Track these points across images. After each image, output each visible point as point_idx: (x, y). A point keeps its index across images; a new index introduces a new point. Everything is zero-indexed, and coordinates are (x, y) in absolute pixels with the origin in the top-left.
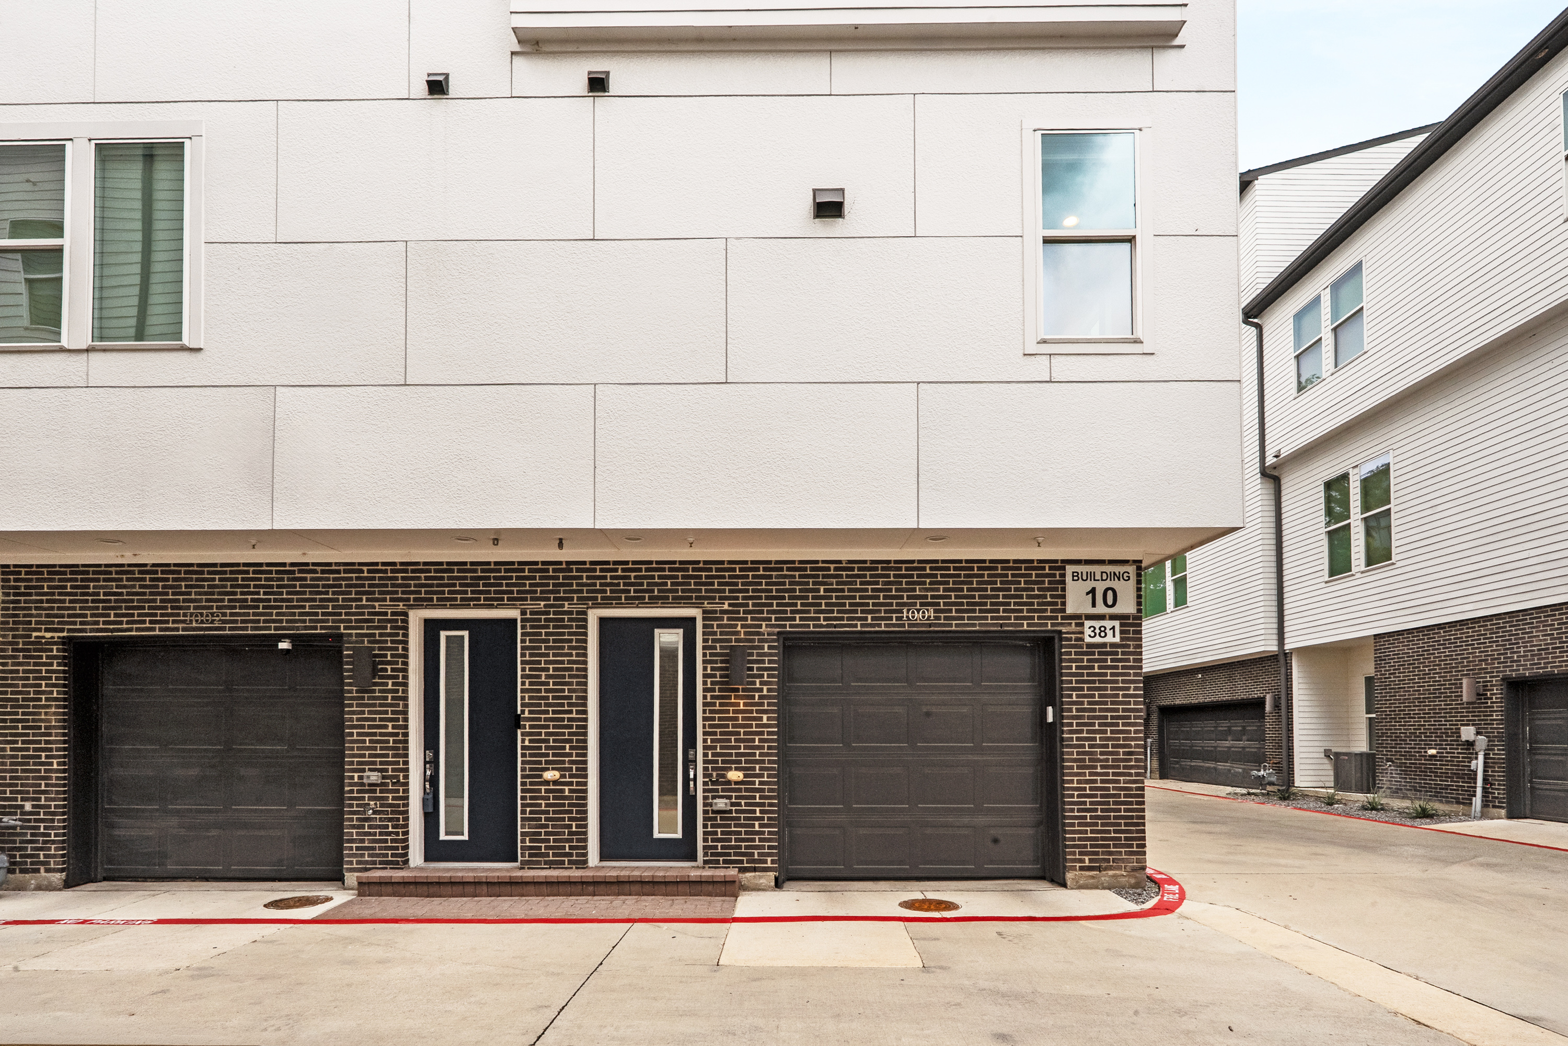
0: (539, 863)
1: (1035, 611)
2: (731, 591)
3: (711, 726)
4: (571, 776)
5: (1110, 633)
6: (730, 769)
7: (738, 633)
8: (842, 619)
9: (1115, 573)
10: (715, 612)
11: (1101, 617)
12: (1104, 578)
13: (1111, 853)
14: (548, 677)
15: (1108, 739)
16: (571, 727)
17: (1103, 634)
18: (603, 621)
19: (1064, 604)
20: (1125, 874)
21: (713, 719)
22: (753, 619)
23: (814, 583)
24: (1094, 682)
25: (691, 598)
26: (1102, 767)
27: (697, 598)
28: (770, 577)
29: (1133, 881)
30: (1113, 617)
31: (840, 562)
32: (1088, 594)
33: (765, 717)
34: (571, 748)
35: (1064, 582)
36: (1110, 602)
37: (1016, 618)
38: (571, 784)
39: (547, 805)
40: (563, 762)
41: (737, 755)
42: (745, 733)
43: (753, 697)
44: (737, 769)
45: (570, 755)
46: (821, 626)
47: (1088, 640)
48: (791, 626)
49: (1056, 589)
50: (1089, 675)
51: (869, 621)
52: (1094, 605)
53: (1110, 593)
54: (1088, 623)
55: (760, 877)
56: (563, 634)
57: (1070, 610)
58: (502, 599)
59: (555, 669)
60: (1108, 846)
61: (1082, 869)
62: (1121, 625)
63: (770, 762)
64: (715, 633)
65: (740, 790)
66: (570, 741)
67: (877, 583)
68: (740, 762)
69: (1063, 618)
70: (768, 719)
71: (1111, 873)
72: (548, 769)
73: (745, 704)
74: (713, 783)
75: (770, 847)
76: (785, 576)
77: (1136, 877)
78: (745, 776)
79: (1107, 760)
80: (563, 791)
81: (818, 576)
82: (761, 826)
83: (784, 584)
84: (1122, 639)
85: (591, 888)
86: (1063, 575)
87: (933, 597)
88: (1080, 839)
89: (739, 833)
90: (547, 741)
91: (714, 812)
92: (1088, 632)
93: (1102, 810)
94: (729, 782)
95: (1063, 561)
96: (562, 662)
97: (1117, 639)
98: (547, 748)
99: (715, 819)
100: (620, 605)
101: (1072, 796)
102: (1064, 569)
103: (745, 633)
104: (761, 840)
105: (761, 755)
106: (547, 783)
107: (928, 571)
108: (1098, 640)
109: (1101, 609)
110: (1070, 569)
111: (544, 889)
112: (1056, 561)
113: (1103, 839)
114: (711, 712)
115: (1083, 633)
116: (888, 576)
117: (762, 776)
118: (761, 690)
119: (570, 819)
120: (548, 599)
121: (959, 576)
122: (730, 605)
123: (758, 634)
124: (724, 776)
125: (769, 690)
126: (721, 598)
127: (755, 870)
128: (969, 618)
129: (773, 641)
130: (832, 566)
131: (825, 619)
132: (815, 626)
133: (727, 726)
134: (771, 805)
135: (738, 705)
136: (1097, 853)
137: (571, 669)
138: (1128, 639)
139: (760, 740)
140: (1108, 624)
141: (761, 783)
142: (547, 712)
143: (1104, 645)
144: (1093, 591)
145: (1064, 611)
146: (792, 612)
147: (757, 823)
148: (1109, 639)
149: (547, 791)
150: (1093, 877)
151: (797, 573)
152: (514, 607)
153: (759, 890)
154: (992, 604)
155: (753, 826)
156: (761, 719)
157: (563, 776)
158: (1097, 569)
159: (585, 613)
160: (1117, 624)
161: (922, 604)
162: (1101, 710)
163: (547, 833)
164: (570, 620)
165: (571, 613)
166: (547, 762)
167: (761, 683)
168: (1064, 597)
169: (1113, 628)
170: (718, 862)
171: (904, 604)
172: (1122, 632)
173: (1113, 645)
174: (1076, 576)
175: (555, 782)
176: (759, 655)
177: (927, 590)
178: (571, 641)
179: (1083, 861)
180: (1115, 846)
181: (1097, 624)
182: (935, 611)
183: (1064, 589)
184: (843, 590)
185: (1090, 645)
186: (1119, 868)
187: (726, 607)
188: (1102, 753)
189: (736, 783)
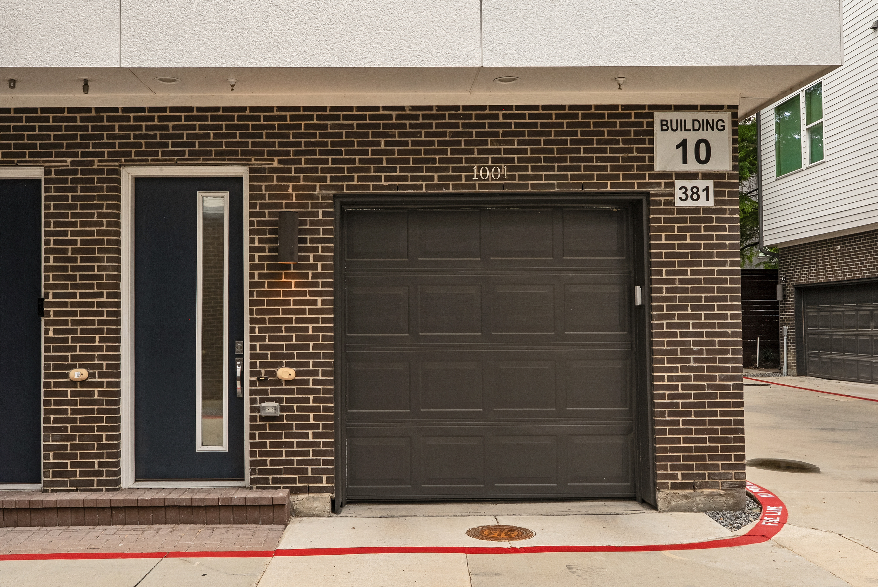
0: (64, 483)
1: (620, 168)
2: (281, 145)
3: (259, 312)
4: (101, 375)
5: (703, 195)
6: (280, 365)
7: (289, 196)
8: (405, 179)
9: (708, 121)
10: (263, 170)
11: (692, 176)
12: (696, 127)
13: (706, 467)
14: (75, 251)
15: (703, 325)
16: (101, 314)
17: (695, 197)
18: (138, 181)
19: (652, 159)
20: (722, 492)
21: (261, 303)
22: (306, 179)
23: (374, 135)
24: (685, 255)
25: (236, 153)
26: (696, 360)
27: (244, 153)
28: (325, 127)
29: (731, 501)
30: (707, 176)
31: (402, 108)
32: (678, 147)
33: (319, 300)
34: (101, 340)
35: (651, 133)
36: (703, 157)
37: (599, 177)
38: (101, 384)
39: (74, 412)
40: (92, 358)
41: (289, 347)
42: (298, 321)
43: (306, 276)
44: (288, 365)
45: (100, 348)
46: (382, 187)
47: (679, 203)
48: (349, 187)
49: (643, 142)
50: (680, 246)
51: (436, 181)
52: (685, 161)
53: (703, 146)
54: (678, 183)
55: (315, 499)
56: (92, 198)
57: (658, 167)
58: (23, 155)
59: (83, 242)
60: (703, 458)
61: (675, 486)
62: (716, 185)
63: (325, 356)
64: (263, 197)
65: (291, 391)
66: (101, 331)
67: (444, 134)
68: (291, 356)
69: (651, 177)
70: (324, 302)
71: (706, 491)
72: (74, 367)
73: (297, 285)
74: (263, 382)
75: (325, 462)
76: (342, 126)
77: (734, 497)
78: (298, 373)
79: (701, 352)
80: (91, 394)
81: (378, 126)
82: (315, 435)
83: (340, 135)
84: (716, 202)
85: (121, 515)
86: (651, 124)
87: (506, 151)
88: (672, 450)
89: (291, 445)
90: (74, 331)
91: (262, 419)
92: (679, 194)
93: (697, 414)
94: (279, 382)
95: (651, 107)
96: (91, 233)
97: (711, 203)
98: (74, 340)
99: (263, 427)
100: (157, 163)
101: (663, 396)
102: (651, 116)
103: (298, 197)
104: (315, 453)
105: (315, 347)
106: (74, 383)
107: (501, 120)
108: (690, 203)
109: (693, 166)
110: (658, 116)
111: (68, 516)
112: (643, 107)
113: (698, 449)
114: (259, 294)
115: (673, 195)
116: (456, 126)
117: (316, 373)
118: (315, 267)
119: (100, 429)
120: (76, 155)
121: (535, 125)
122: (280, 162)
123: (311, 197)
124: (274, 374)
125: (324, 267)
126: (270, 153)
127: (308, 490)
128: (547, 177)
129: (329, 206)
130: (394, 113)
131: (387, 179)
132: (375, 187)
133: (277, 312)
134: (326, 409)
135: (289, 285)
136: (690, 467)
137: (101, 242)
138: (723, 202)
139: (315, 329)
140: (701, 184)
141: (315, 382)
142: (74, 295)
143: (696, 210)
144: (684, 144)
145: (652, 168)
146: (350, 170)
147: (310, 432)
148: (702, 202)
149: (74, 394)
150: (686, 497)
151: (355, 123)
152: (36, 164)
153: (313, 515)
154: (572, 160)
155: (306, 436)
156: (315, 302)
157: (92, 375)
158: (688, 116)
159: (118, 172)
160: (710, 183)
161: (494, 161)
162: (694, 290)
163: (73, 447)
164: (100, 180)
165: (101, 172)
166: (74, 358)
167: (316, 258)
168: (652, 150)
169: (707, 189)
170: (266, 481)
171: (475, 161)
172: (716, 194)
173: (707, 210)
174: (665, 125)
175: (83, 383)
176: (312, 223)
177: (500, 143)
178: (101, 207)
179: (675, 477)
180: (711, 458)
181: (689, 184)
182: (510, 169)
183: (652, 142)
184: (406, 144)
185: (681, 211)
186: (716, 486)
187: (275, 164)
188: (695, 343)
189: (288, 382)
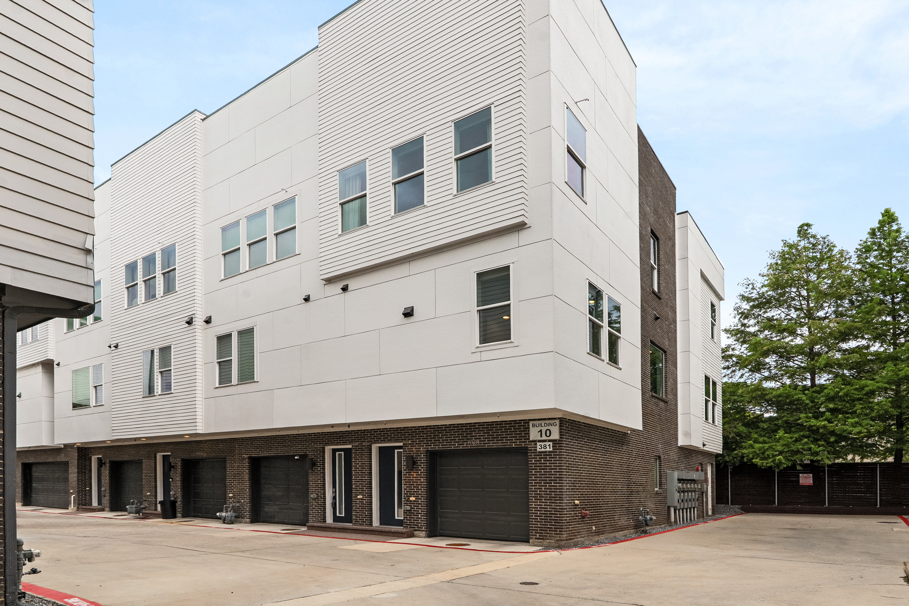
0: (357, 524)
1: (518, 440)
2: (411, 437)
3: (406, 482)
4: (366, 497)
5: (548, 447)
6: (411, 496)
7: (413, 451)
8: (447, 445)
9: (550, 423)
10: (407, 444)
11: (545, 441)
12: (546, 425)
13: (548, 533)
14: (359, 466)
15: (547, 489)
16: (365, 482)
17: (545, 448)
18: (378, 448)
19: (529, 436)
20: (553, 542)
21: (406, 480)
22: (418, 446)
23: (438, 433)
24: (541, 466)
25: (399, 440)
26: (545, 500)
27: (401, 440)
28: (424, 431)
29: (557, 545)
30: (549, 441)
31: (446, 425)
32: (539, 432)
33: (422, 479)
34: (366, 488)
35: (529, 428)
36: (548, 435)
37: (510, 443)
38: (365, 500)
39: (359, 506)
40: (363, 493)
41: (414, 492)
42: (416, 485)
43: (418, 472)
44: (414, 497)
45: (365, 491)
46: (441, 448)
47: (538, 450)
48: (430, 448)
49: (526, 431)
50: (539, 464)
51: (456, 446)
52: (541, 436)
53: (548, 432)
54: (538, 444)
55: (421, 533)
56: (363, 453)
57: (531, 439)
58: (347, 442)
59: (361, 464)
60: (547, 530)
61: (536, 539)
62: (553, 444)
63: (424, 494)
64: (406, 451)
65: (414, 504)
66: (365, 486)
67: (459, 432)
68: (414, 494)
69: (529, 442)
70: (423, 480)
71: (548, 541)
72: (359, 495)
73: (416, 475)
74: (407, 501)
75: (424, 523)
76: (428, 431)
77: (558, 543)
78: (416, 499)
79: (547, 497)
80: (363, 502)
81: (439, 430)
82: (421, 516)
83: (428, 434)
84: (553, 449)
86: (529, 425)
87: (479, 436)
88: (535, 527)
89: (414, 518)
90: (359, 486)
91: (407, 511)
92: (538, 447)
93: (544, 517)
94: (411, 501)
95: (529, 420)
96: (363, 462)
97: (551, 449)
98: (359, 488)
99: (407, 513)
101: (532, 510)
102: (529, 423)
103: (416, 451)
104: (421, 521)
105: (421, 492)
106: (359, 499)
107: (477, 427)
108: (543, 450)
109: (544, 438)
110: (531, 423)
112: (526, 420)
113: (545, 528)
114: (406, 477)
115: (536, 447)
116: (463, 429)
117: (421, 499)
118: (421, 470)
119: (365, 511)
120: (359, 442)
121: (488, 428)
122: (411, 442)
123: (419, 451)
124: (409, 499)
125: (423, 470)
126: (408, 439)
127: (419, 530)
128: (492, 443)
129: (425, 453)
130: (444, 427)
131: (442, 445)
132: (438, 448)
133: (410, 482)
134: (424, 509)
135: (414, 475)
136: (542, 533)
137: (365, 464)
138: (556, 449)
139: (421, 487)
140: (547, 444)
141: (421, 501)
142: (359, 477)
143: (546, 452)
144: (541, 431)
145: (529, 439)
146: (431, 443)
147: (420, 515)
148: (548, 449)
149: (359, 502)
150: (540, 542)
151: (432, 430)
152: (350, 444)
153: (420, 537)
154: (501, 438)
155: (418, 516)
156: (421, 480)
157: (363, 497)
158: (543, 422)
159: (371, 446)
160: (551, 443)
161: (475, 439)
162: (544, 477)
163: (359, 515)
164: (365, 448)
165: (365, 446)
166: (359, 493)
167: (421, 468)
168: (529, 434)
169: (550, 445)
170: (408, 527)
171: (469, 439)
172: (553, 447)
173: (549, 452)
174: (534, 426)
175: (361, 499)
176: (420, 458)
177: (477, 433)
178: (365, 455)
179: (536, 536)
180: (550, 531)
181: (542, 444)
182: (480, 441)
183: (529, 431)
184: (447, 435)
185: (540, 452)
186: (552, 539)
187: (410, 442)
188: (544, 494)
189: (413, 501)
